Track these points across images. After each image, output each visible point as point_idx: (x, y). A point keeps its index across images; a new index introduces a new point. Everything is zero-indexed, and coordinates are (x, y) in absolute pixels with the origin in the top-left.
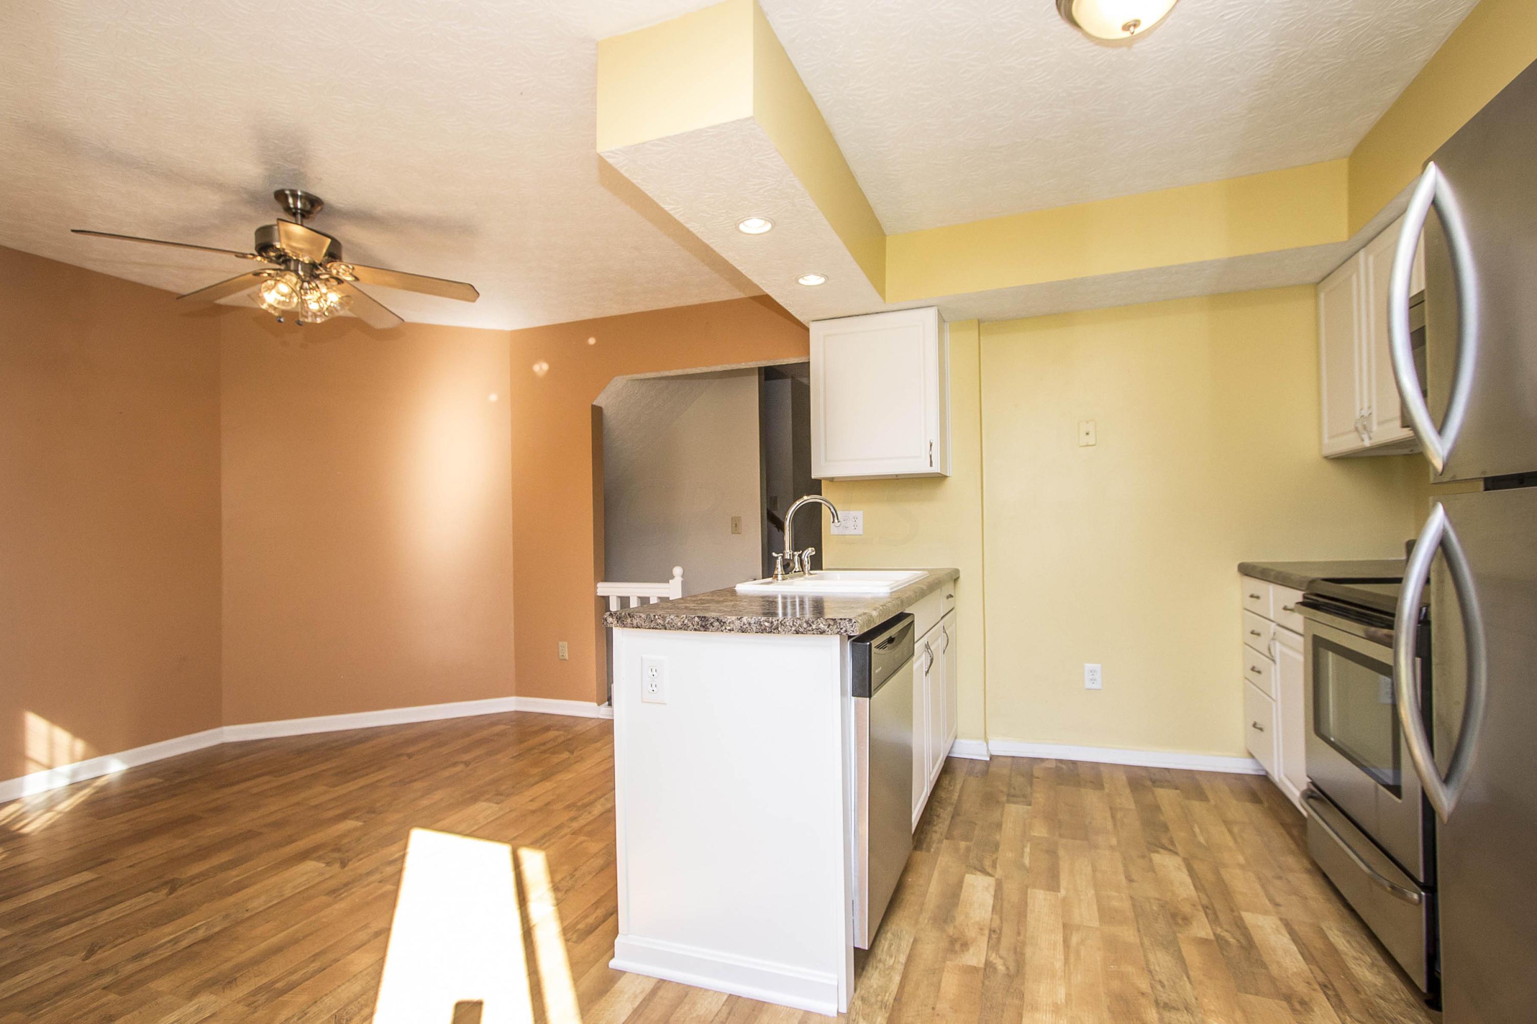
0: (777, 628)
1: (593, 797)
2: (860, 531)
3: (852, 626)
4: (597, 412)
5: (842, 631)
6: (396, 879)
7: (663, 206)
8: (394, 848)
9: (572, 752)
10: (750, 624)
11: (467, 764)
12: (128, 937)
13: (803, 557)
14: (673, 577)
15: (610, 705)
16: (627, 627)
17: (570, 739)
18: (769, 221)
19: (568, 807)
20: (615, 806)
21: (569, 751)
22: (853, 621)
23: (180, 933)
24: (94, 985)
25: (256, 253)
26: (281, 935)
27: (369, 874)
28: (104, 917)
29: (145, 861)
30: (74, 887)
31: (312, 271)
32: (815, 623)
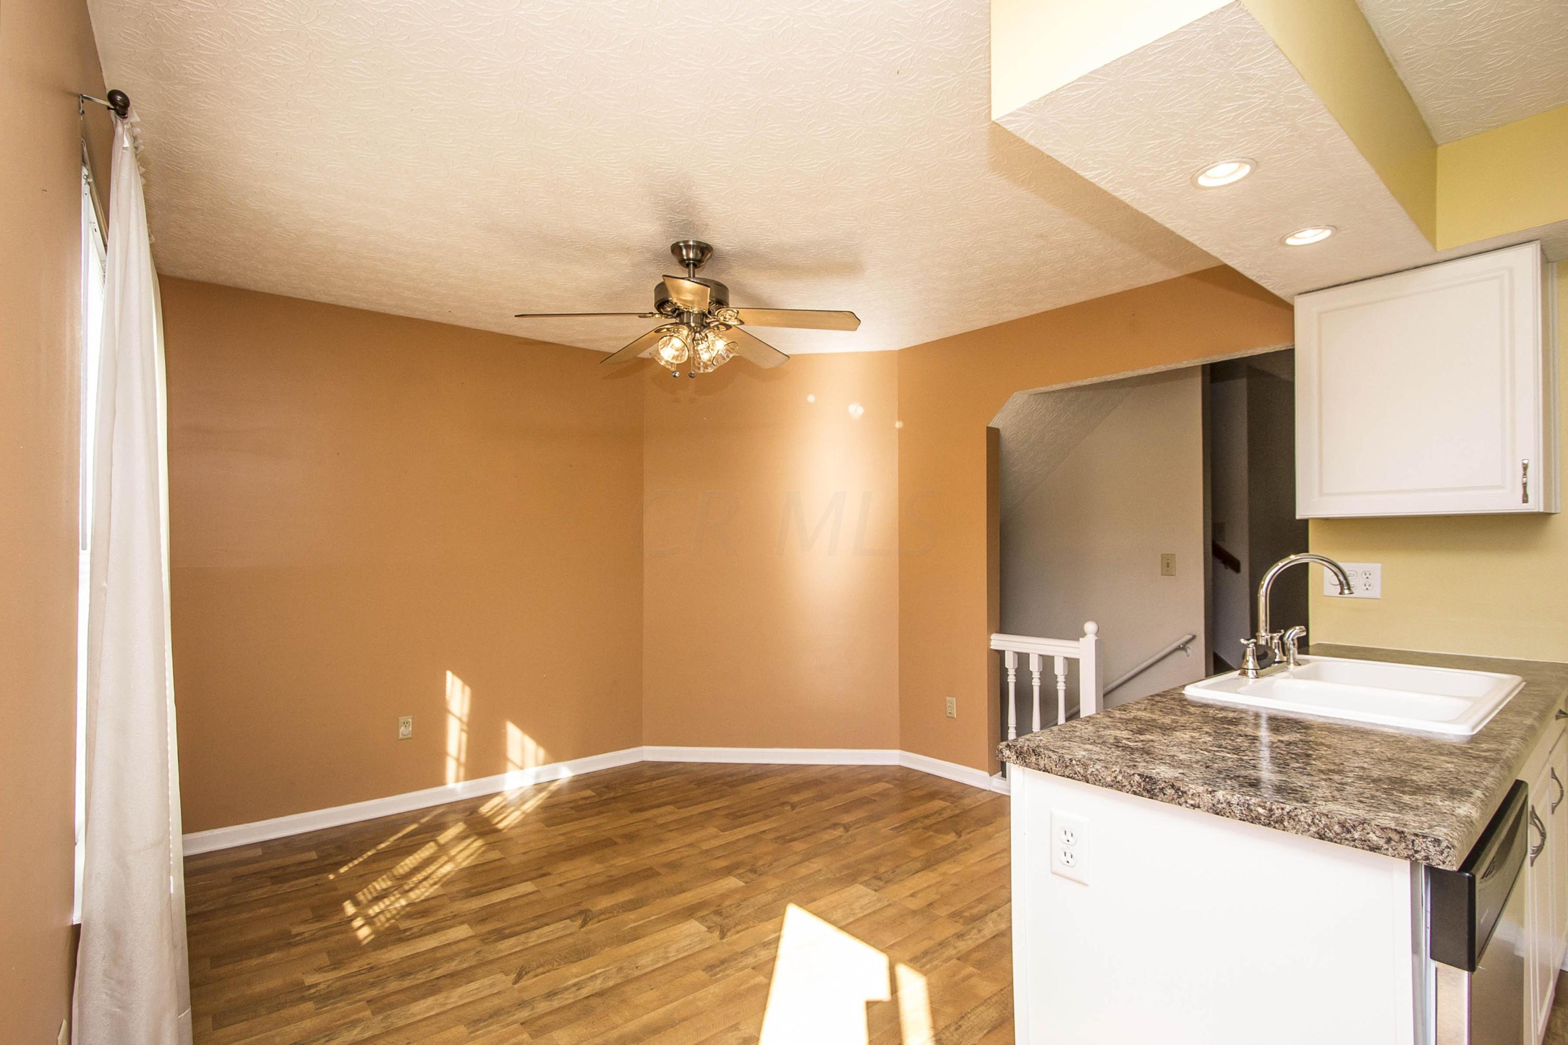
0: (1282, 821)
1: (983, 907)
2: (1376, 592)
3: (1442, 853)
4: (993, 435)
5: (1417, 856)
6: (767, 968)
7: (1082, 174)
8: (769, 926)
9: (959, 834)
10: (1229, 804)
11: (847, 828)
12: (547, 968)
13: (1285, 639)
14: (1083, 634)
15: (1004, 775)
16: (1030, 767)
17: (957, 816)
18: (1245, 162)
19: (954, 916)
20: (1011, 927)
21: (957, 833)
22: (1444, 844)
23: (582, 978)
24: (515, 1017)
25: (655, 311)
26: (661, 1011)
27: (744, 953)
28: (534, 938)
29: (571, 881)
30: (520, 897)
31: (702, 320)
32: (1359, 828)
